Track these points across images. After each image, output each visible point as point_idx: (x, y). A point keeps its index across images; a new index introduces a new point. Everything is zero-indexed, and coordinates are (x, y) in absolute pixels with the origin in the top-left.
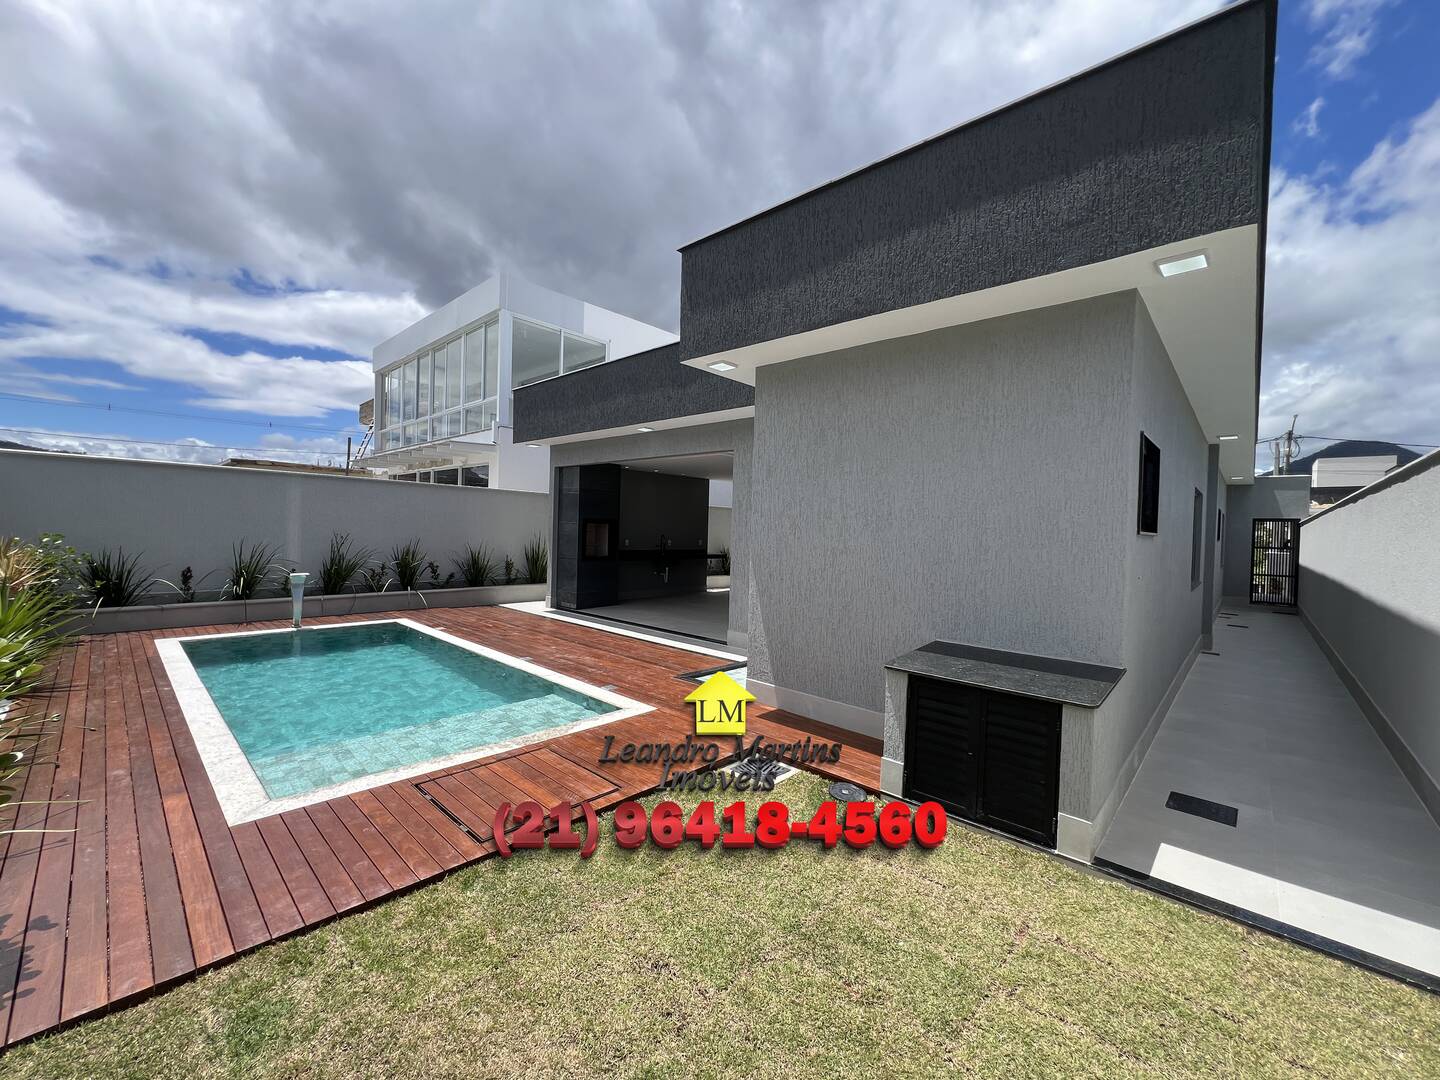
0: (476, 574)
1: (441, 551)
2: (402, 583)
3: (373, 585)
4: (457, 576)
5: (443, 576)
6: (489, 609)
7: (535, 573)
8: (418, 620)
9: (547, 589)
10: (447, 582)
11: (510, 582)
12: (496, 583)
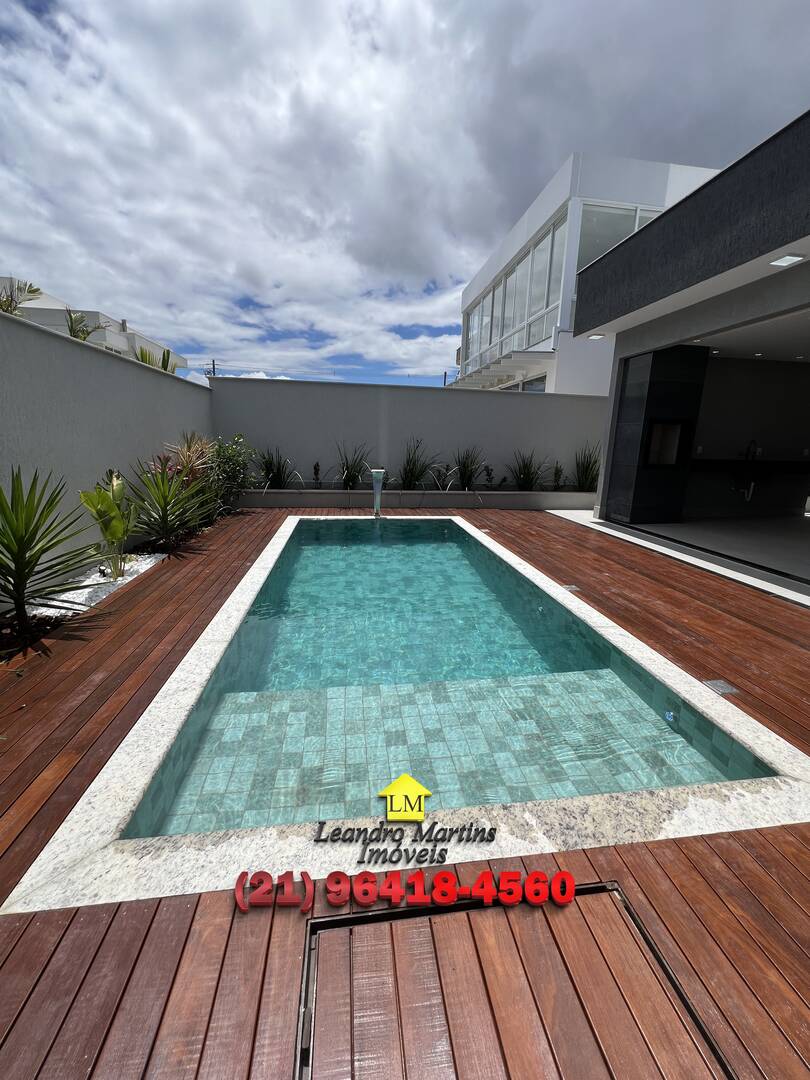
0: (526, 479)
1: (497, 457)
2: (462, 483)
3: (440, 484)
4: (509, 479)
5: (496, 481)
6: (535, 514)
7: (584, 481)
8: (469, 520)
9: (596, 498)
10: (500, 485)
11: (557, 488)
12: (544, 489)
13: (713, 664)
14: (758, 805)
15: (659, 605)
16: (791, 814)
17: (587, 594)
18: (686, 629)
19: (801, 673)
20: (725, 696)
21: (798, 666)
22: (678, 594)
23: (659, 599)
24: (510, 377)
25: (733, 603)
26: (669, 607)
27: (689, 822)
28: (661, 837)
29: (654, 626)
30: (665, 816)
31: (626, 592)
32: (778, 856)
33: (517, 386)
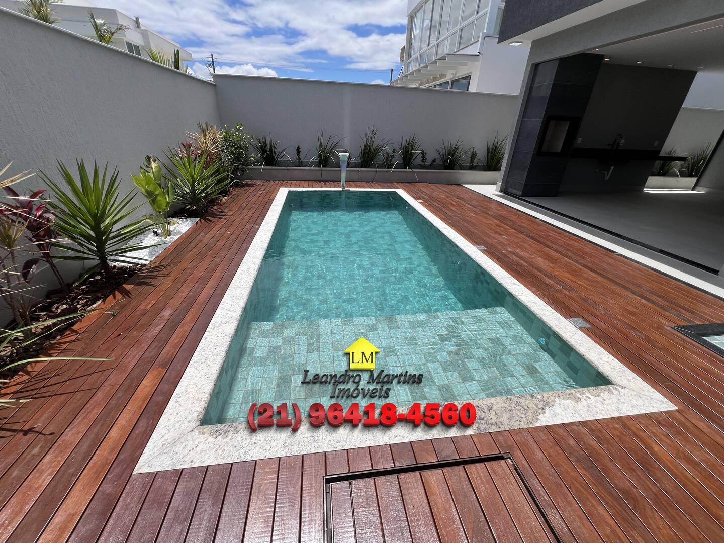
2: (404, 163)
3: (387, 164)
4: (438, 161)
5: (429, 162)
6: (454, 187)
7: (491, 163)
8: (409, 191)
9: (499, 176)
10: (431, 165)
11: (472, 168)
12: (462, 168)
13: (574, 306)
14: (599, 404)
15: (540, 262)
16: (618, 409)
17: (491, 253)
18: (558, 280)
19: (632, 313)
20: (581, 329)
21: (630, 308)
22: (553, 253)
23: (540, 256)
24: (442, 76)
25: (589, 260)
26: (547, 263)
27: (555, 415)
28: (538, 425)
29: (536, 277)
30: (540, 411)
31: (518, 251)
32: (608, 437)
33: (448, 83)
